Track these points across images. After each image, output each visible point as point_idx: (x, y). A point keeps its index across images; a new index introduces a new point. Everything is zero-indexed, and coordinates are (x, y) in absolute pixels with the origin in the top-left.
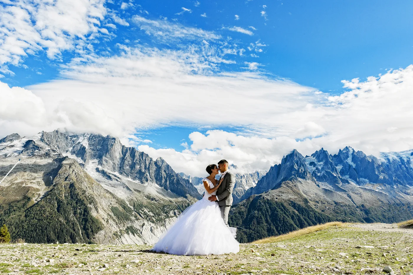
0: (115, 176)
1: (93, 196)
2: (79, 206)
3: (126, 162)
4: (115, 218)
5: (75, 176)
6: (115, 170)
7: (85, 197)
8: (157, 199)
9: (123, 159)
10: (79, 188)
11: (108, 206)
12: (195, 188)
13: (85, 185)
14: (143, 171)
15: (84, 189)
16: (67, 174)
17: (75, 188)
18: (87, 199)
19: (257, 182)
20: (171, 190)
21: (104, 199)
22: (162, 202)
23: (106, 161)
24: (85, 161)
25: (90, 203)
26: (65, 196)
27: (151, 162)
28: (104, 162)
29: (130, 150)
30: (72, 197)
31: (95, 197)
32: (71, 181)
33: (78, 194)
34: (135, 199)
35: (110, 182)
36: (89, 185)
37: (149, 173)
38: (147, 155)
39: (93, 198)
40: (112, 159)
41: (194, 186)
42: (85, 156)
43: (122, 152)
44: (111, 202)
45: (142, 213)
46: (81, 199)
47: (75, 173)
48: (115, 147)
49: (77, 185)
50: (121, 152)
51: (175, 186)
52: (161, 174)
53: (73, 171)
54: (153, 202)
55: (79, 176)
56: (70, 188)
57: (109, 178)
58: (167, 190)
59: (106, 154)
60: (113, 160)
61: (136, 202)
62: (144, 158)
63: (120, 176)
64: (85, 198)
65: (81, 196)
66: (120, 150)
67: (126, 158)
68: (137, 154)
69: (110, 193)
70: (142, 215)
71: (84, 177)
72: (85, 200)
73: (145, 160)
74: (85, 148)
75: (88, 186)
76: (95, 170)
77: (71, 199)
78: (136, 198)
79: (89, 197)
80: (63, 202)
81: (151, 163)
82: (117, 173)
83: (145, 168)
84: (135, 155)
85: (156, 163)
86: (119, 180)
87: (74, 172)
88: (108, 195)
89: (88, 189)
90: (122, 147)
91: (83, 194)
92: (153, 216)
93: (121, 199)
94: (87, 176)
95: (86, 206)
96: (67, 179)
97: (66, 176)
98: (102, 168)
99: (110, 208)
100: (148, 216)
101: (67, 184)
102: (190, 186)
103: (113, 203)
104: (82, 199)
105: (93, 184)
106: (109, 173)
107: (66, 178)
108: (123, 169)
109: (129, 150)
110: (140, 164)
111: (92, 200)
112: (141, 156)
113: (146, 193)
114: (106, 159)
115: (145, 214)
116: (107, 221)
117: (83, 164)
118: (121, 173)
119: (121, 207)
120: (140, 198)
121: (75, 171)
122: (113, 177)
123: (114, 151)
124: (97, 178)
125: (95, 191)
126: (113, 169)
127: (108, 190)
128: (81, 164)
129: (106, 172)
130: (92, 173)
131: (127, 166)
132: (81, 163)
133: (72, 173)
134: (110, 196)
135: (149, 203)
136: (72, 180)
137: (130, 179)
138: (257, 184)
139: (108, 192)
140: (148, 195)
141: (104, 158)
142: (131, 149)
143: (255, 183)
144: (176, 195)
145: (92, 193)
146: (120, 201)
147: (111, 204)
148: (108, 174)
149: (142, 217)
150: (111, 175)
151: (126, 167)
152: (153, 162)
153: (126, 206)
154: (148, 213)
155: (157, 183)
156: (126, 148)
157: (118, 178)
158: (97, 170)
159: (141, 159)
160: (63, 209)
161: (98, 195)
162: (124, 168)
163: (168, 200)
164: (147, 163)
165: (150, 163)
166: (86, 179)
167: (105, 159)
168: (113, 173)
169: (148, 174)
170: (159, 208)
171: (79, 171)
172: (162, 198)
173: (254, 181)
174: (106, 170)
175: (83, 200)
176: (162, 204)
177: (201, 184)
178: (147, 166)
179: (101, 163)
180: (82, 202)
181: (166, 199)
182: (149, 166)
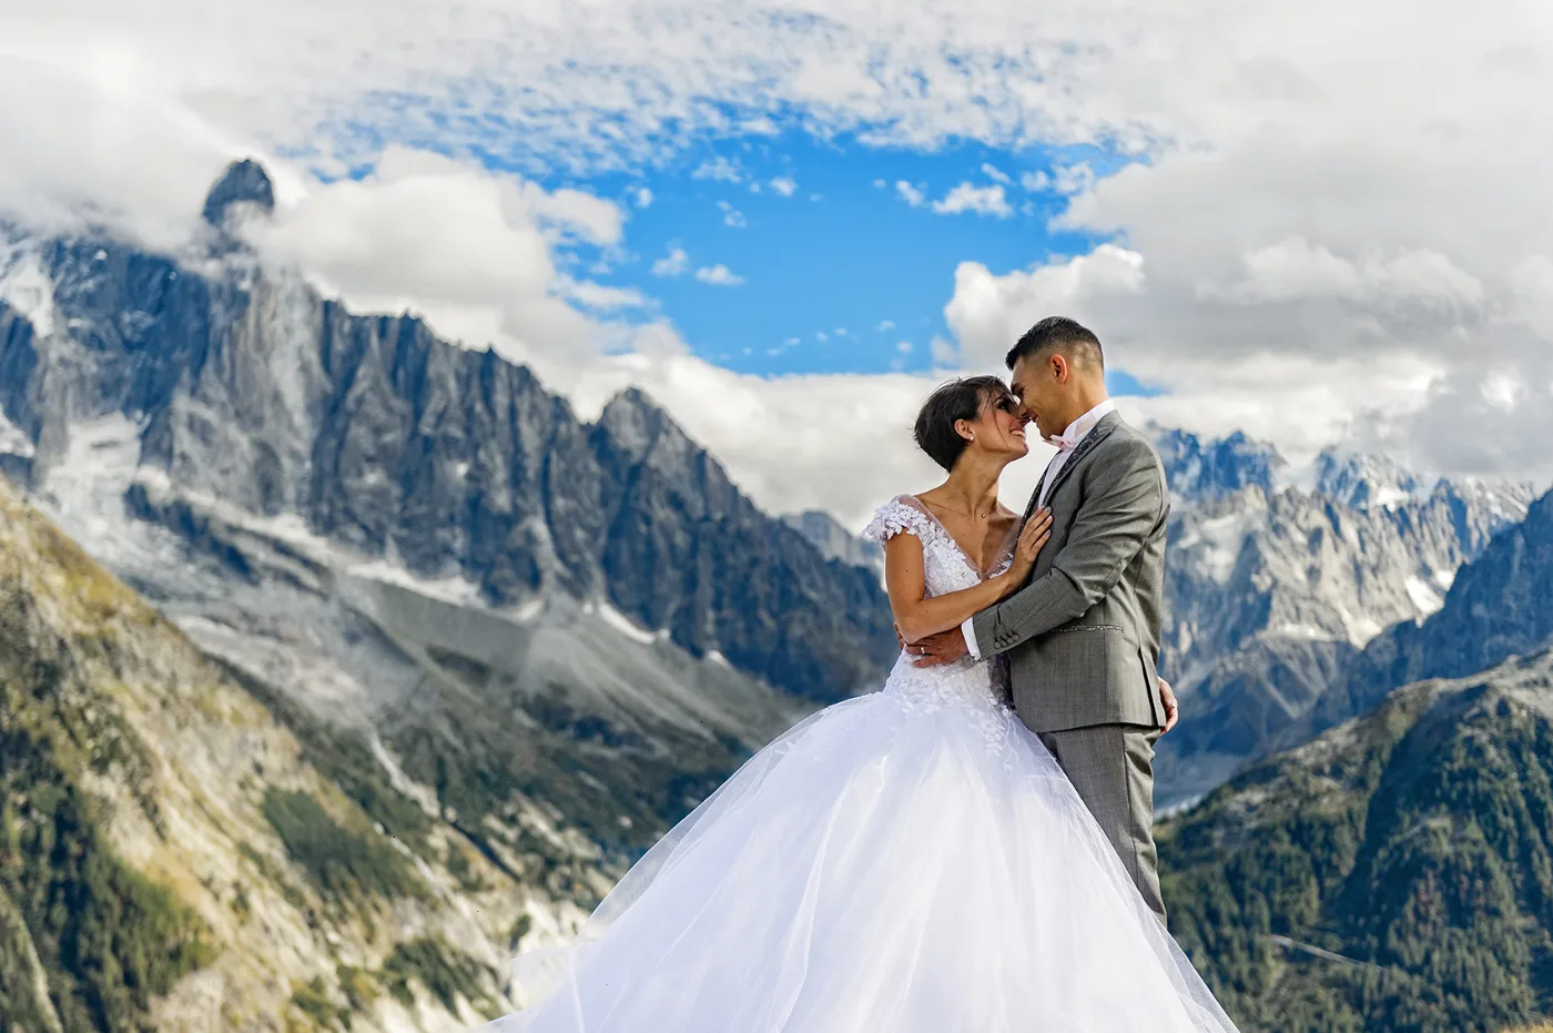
0: (281, 548)
1: (115, 710)
3: (359, 433)
4: (294, 876)
6: (274, 504)
7: (58, 714)
8: (620, 728)
9: (332, 410)
11: (242, 786)
13: (51, 621)
14: (502, 500)
15: (45, 656)
18: (72, 735)
19: (1446, 578)
20: (731, 654)
21: (203, 728)
22: (661, 749)
23: (201, 430)
24: (35, 436)
25: (100, 766)
27: (563, 428)
28: (185, 442)
29: (382, 337)
31: (133, 717)
34: (444, 728)
35: (245, 596)
37: (549, 522)
38: (527, 375)
39: (118, 721)
40: (248, 417)
42: (31, 393)
43: (324, 351)
44: (260, 756)
45: (502, 839)
46: (23, 734)
48: (266, 317)
50: (313, 356)
51: (761, 623)
52: (648, 524)
54: (591, 748)
57: (238, 563)
58: (698, 653)
59: (196, 373)
60: (258, 422)
61: (455, 751)
62: (501, 399)
63: (319, 548)
64: (56, 724)
65: (21, 708)
66: (304, 336)
67: (360, 401)
68: (443, 371)
69: (251, 685)
70: (508, 857)
71: (35, 557)
72: (61, 738)
73: (513, 412)
74: (29, 330)
75: (76, 633)
76: (120, 506)
78: (457, 725)
79: (85, 719)
81: (561, 441)
82: (291, 527)
83: (516, 480)
84: (430, 375)
85: (598, 435)
86: (309, 578)
88: (229, 700)
89: (78, 655)
90: (318, 318)
91: (38, 694)
92: (597, 865)
93: (336, 730)
94: (59, 551)
95: (70, 789)
98: (174, 487)
99: (257, 797)
100: (551, 863)
103: (274, 761)
104: (35, 735)
105: (109, 615)
108: (340, 489)
109: (375, 340)
110: (472, 449)
111: (114, 744)
112: (475, 383)
113: (531, 685)
114: (200, 410)
115: (529, 842)
116: (241, 905)
117: (21, 459)
118: (324, 525)
119: (336, 789)
120: (483, 724)
122: (261, 555)
123: (260, 344)
124: (137, 562)
125: (127, 673)
126: (258, 494)
127: (234, 657)
128: (12, 456)
129: (206, 518)
130: (98, 526)
131: (366, 464)
134: (251, 710)
135: (558, 757)
137: (392, 571)
138: (1451, 596)
139: (231, 673)
140: (546, 693)
141: (182, 404)
142: (394, 328)
143: (1436, 589)
144: (769, 691)
145: (109, 684)
146: (328, 742)
147: (259, 769)
148: (223, 536)
149: (504, 868)
150: (245, 545)
151: (361, 474)
152: (576, 430)
153: (376, 781)
154: (555, 839)
155: (614, 599)
156: (353, 318)
157: (307, 563)
158: (138, 502)
159: (479, 407)
161: (155, 705)
162: (348, 482)
163: (706, 733)
164: (531, 439)
165: (550, 443)
166: (57, 579)
167: (191, 417)
168: (259, 525)
169: (540, 528)
170: (639, 795)
172: (665, 723)
173: (1425, 572)
174: (201, 499)
175: (46, 742)
176: (659, 765)
178: (532, 466)
179: (165, 445)
180: (35, 753)
181: (694, 726)
182: (546, 461)
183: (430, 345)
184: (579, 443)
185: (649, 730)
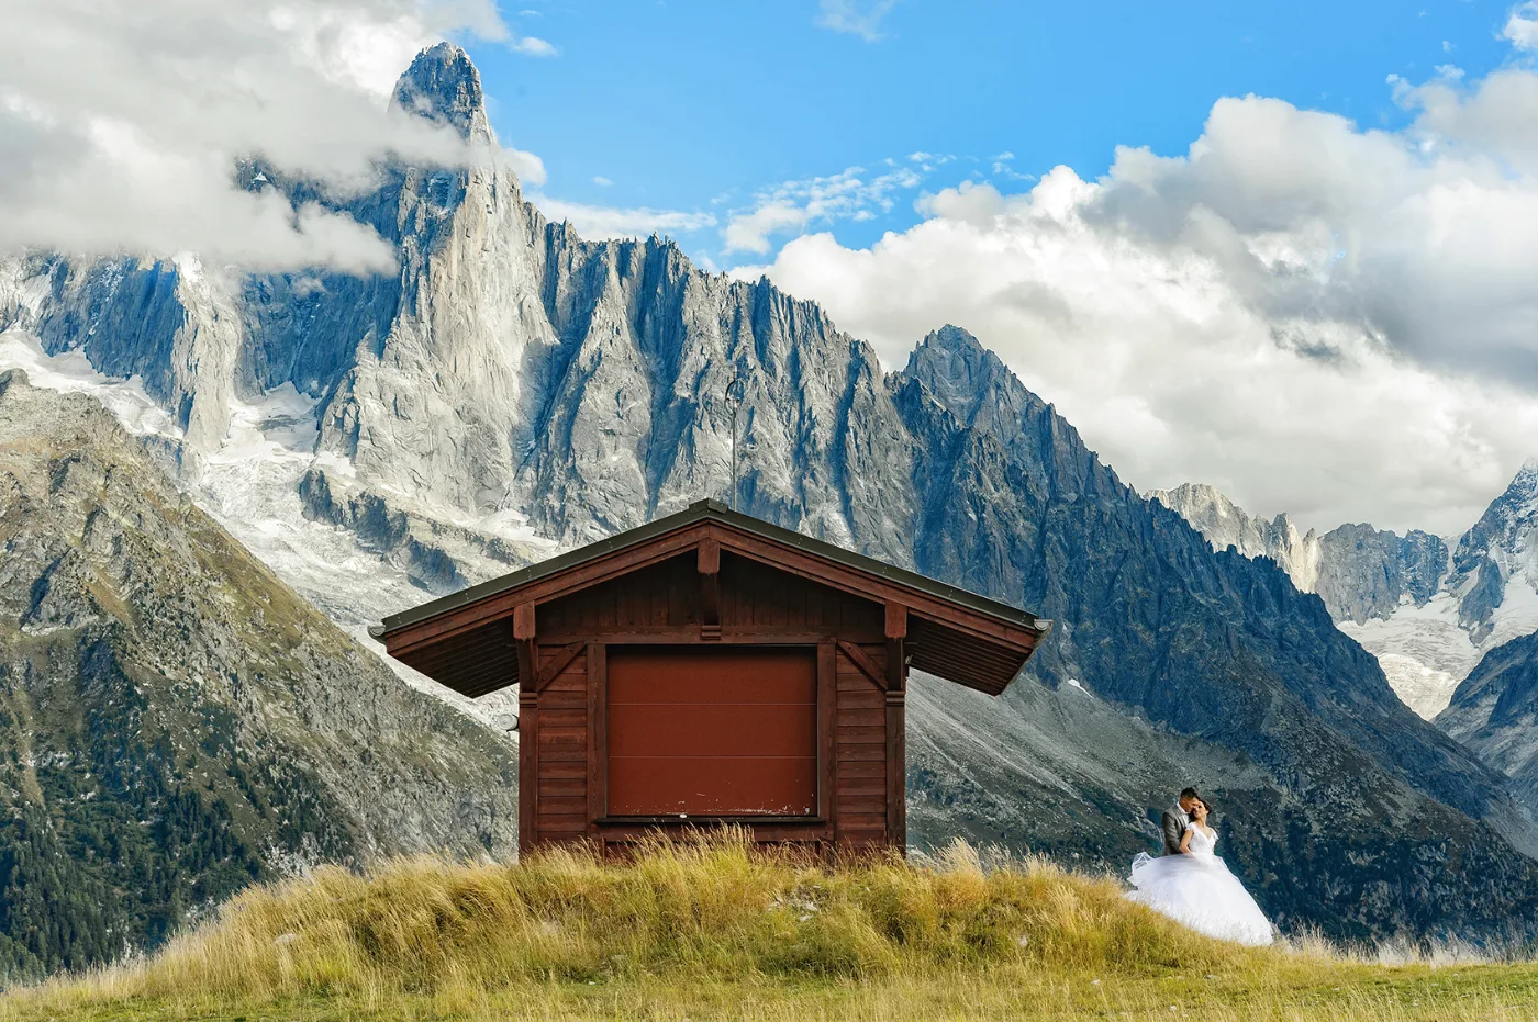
0: (498, 550)
1: (304, 765)
2: (184, 863)
3: (597, 400)
5: (117, 573)
6: (489, 495)
7: (234, 772)
8: (951, 780)
10: (165, 691)
12: (1354, 646)
13: (222, 651)
16: (41, 552)
17: (130, 692)
18: (253, 799)
21: (416, 789)
23: (397, 405)
24: (183, 416)
26: (43, 773)
27: (862, 383)
29: (623, 270)
30: (112, 779)
31: (328, 774)
32: (87, 620)
33: (163, 746)
36: (254, 657)
37: (847, 511)
38: (812, 312)
39: (307, 780)
41: (1344, 626)
42: (179, 361)
43: (549, 295)
46: (193, 798)
47: (116, 540)
49: (149, 663)
50: (534, 301)
51: (1134, 637)
52: (979, 509)
53: (91, 518)
55: (157, 571)
56: (80, 685)
59: (385, 329)
62: (780, 349)
64: (231, 785)
65: (190, 765)
67: (597, 359)
68: (704, 312)
71: (196, 571)
72: (240, 804)
73: (795, 364)
74: (173, 278)
75: (251, 667)
76: (294, 501)
77: (102, 798)
79: (268, 779)
80: (34, 825)
81: (858, 400)
82: (511, 526)
83: (801, 452)
84: (687, 317)
87: (98, 525)
89: (254, 694)
91: (210, 746)
94: (227, 561)
96: (47, 609)
97: (35, 574)
98: (361, 477)
101: (50, 648)
102: (1293, 632)
104: (208, 798)
105: (292, 643)
106: (436, 528)
107: (40, 590)
108: (573, 473)
109: (613, 275)
110: (742, 417)
112: (746, 328)
114: (391, 374)
117: (167, 444)
118: (557, 522)
121: (114, 515)
122: (473, 559)
124: (317, 575)
125: (318, 719)
126: (468, 483)
128: (155, 439)
129: (403, 516)
130: (272, 529)
131: (606, 441)
132: (151, 430)
133: (84, 542)
136: (96, 609)
141: (365, 359)
142: (639, 254)
144: (1148, 729)
145: (294, 732)
148: (424, 536)
151: (599, 453)
152: (878, 387)
156: (584, 248)
158: (316, 497)
159: (751, 361)
160: (46, 895)
161: (355, 761)
162: (582, 464)
163: (1065, 787)
164: (821, 403)
165: (846, 402)
166: (226, 598)
167: (380, 383)
168: (470, 521)
171: (148, 515)
172: (1009, 772)
174: (398, 493)
175: (220, 807)
177: (1422, 596)
178: (823, 435)
179: (349, 422)
180: (208, 821)
181: (1047, 775)
182: (841, 428)
183: (684, 281)
184: (884, 406)
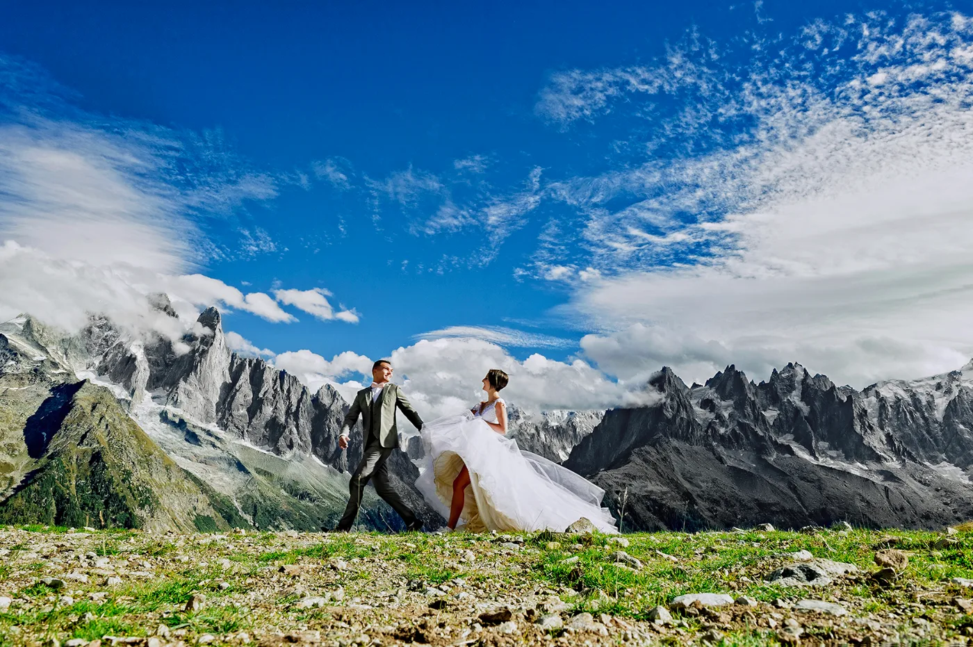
0: (209, 433)
1: (149, 487)
2: (112, 512)
3: (239, 398)
5: (106, 434)
6: (209, 419)
7: (129, 488)
8: (315, 496)
9: (229, 390)
10: (114, 465)
11: (188, 514)
12: (414, 465)
13: (131, 456)
14: (282, 419)
15: (127, 468)
16: (86, 427)
17: (104, 465)
18: (133, 495)
19: (569, 450)
21: (177, 494)
22: (327, 503)
23: (188, 395)
24: (132, 394)
25: (142, 506)
26: (77, 486)
27: (305, 397)
28: (182, 397)
29: (250, 365)
30: (95, 489)
31: (155, 489)
32: (95, 445)
33: (111, 481)
34: (258, 495)
35: (197, 450)
36: (139, 458)
37: (297, 427)
38: (295, 379)
39: (149, 491)
40: (204, 390)
41: (413, 461)
42: (133, 379)
43: (230, 369)
44: (195, 504)
46: (117, 494)
47: (107, 426)
48: (213, 358)
49: (109, 458)
50: (227, 372)
52: (329, 428)
53: (101, 419)
54: (306, 502)
55: (117, 434)
56: (91, 463)
57: (194, 438)
58: (341, 471)
59: (188, 376)
60: (207, 391)
61: (260, 503)
62: (286, 387)
63: (222, 434)
64: (128, 491)
65: (117, 485)
66: (226, 364)
67: (240, 387)
68: (269, 377)
69: (195, 479)
71: (127, 434)
72: (130, 497)
73: (289, 391)
74: (135, 359)
75: (138, 460)
76: (158, 418)
77: (92, 493)
78: (261, 494)
79: (138, 490)
80: (72, 500)
81: (303, 400)
82: (214, 427)
83: (288, 413)
84: (264, 378)
85: (316, 400)
86: (218, 444)
87: (103, 421)
88: (187, 484)
89: (138, 467)
90: (230, 357)
91: (123, 481)
93: (222, 495)
94: (136, 433)
95: (130, 514)
96: (85, 442)
97: (84, 433)
99: (193, 518)
101: (85, 452)
102: (400, 461)
103: (200, 506)
104: (121, 495)
105: (150, 454)
106: (194, 427)
107: (84, 437)
108: (231, 415)
109: (247, 366)
110: (275, 403)
111: (147, 498)
112: (278, 381)
113: (287, 480)
114: (188, 387)
117: (127, 401)
118: (225, 427)
119: (219, 515)
120: (270, 494)
121: (107, 418)
122: (202, 435)
123: (210, 366)
124: (161, 437)
125: (154, 475)
126: (204, 415)
127: (190, 470)
128: (124, 400)
129: (187, 423)
130: (150, 425)
131: (240, 407)
132: (123, 397)
133: (98, 425)
134: (194, 488)
135: (293, 505)
136: (98, 443)
137: (247, 442)
138: (571, 455)
139: (188, 475)
140: (292, 483)
141: (182, 384)
142: (254, 361)
143: (566, 453)
145: (148, 478)
146: (219, 500)
147: (195, 509)
148: (191, 429)
150: (198, 432)
151: (238, 410)
152: (309, 398)
153: (233, 513)
155: (315, 452)
156: (241, 359)
157: (217, 438)
158: (164, 417)
159: (279, 389)
160: (72, 519)
162: (234, 412)
163: (342, 498)
164: (294, 400)
165: (300, 401)
166: (134, 442)
167: (185, 389)
168: (204, 426)
169: (294, 430)
170: (319, 519)
171: (117, 419)
172: (329, 494)
173: (564, 448)
174: (186, 417)
175: (124, 497)
176: (327, 509)
178: (294, 408)
179: (175, 398)
180: (120, 501)
181: (338, 495)
182: (298, 407)
183: (265, 369)
184: (309, 401)
185: (324, 496)
